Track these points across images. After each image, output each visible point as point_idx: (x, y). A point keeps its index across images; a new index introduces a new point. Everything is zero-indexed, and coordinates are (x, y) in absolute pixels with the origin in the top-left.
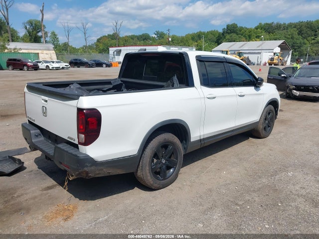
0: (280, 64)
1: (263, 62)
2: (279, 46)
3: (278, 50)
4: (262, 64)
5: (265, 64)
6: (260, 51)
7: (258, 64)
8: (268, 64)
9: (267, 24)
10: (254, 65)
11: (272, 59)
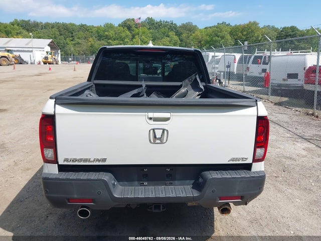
0: (55, 63)
1: (37, 61)
2: (49, 45)
3: (48, 49)
4: (36, 63)
5: (39, 63)
6: (30, 49)
7: (31, 63)
8: (42, 63)
9: (23, 21)
10: (27, 63)
11: (46, 58)
